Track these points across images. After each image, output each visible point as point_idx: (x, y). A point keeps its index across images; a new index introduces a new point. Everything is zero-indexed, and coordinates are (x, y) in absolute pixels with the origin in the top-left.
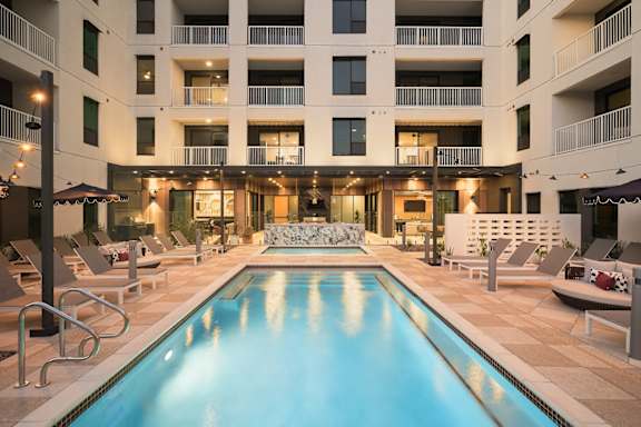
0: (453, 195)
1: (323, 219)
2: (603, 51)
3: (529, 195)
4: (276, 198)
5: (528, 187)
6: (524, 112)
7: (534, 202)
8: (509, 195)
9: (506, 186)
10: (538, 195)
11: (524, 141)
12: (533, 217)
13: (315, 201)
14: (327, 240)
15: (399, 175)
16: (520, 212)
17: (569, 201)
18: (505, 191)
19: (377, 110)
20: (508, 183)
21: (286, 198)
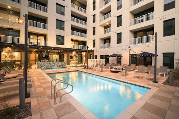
0: (81, 55)
1: (48, 61)
2: (107, 33)
3: (95, 56)
4: (31, 55)
5: (95, 54)
6: (94, 41)
7: (96, 57)
8: (91, 56)
9: (91, 54)
10: (97, 56)
11: (94, 46)
12: (96, 60)
13: (44, 56)
14: (57, 66)
15: (71, 50)
16: (93, 59)
17: (102, 57)
18: (90, 55)
19: (67, 35)
20: (91, 53)
21: (35, 55)
